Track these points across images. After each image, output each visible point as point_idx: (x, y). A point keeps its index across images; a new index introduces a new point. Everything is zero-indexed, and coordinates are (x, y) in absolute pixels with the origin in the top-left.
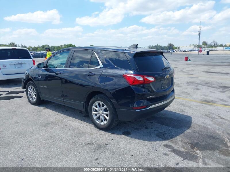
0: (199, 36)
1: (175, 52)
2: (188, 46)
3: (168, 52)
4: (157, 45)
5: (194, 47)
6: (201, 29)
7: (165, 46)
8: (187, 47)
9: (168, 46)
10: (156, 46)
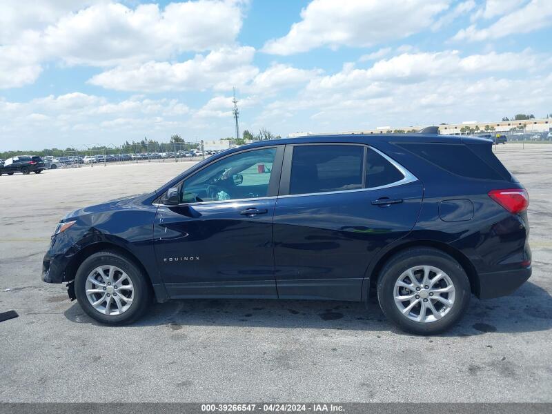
0: (234, 120)
1: (196, 156)
2: (218, 141)
3: (182, 156)
4: (144, 140)
5: (230, 143)
6: (237, 104)
7: (164, 142)
8: (214, 143)
9: (171, 142)
10: (143, 143)
